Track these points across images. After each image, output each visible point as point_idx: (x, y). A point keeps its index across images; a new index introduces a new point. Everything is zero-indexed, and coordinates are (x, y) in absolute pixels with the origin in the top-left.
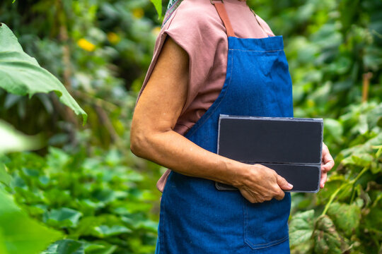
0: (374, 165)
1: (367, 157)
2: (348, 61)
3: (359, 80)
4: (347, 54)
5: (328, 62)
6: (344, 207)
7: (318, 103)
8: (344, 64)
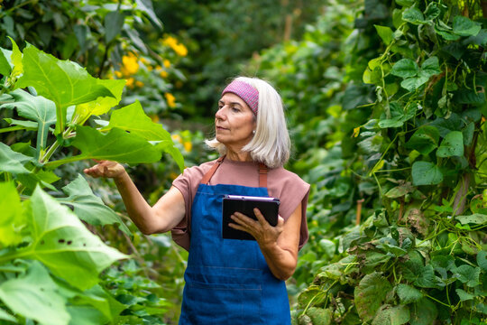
0: (342, 278)
1: (337, 273)
2: (347, 187)
3: (354, 205)
4: (346, 180)
5: (329, 186)
6: (320, 310)
7: (320, 223)
8: (344, 189)
